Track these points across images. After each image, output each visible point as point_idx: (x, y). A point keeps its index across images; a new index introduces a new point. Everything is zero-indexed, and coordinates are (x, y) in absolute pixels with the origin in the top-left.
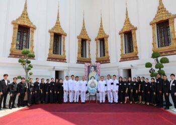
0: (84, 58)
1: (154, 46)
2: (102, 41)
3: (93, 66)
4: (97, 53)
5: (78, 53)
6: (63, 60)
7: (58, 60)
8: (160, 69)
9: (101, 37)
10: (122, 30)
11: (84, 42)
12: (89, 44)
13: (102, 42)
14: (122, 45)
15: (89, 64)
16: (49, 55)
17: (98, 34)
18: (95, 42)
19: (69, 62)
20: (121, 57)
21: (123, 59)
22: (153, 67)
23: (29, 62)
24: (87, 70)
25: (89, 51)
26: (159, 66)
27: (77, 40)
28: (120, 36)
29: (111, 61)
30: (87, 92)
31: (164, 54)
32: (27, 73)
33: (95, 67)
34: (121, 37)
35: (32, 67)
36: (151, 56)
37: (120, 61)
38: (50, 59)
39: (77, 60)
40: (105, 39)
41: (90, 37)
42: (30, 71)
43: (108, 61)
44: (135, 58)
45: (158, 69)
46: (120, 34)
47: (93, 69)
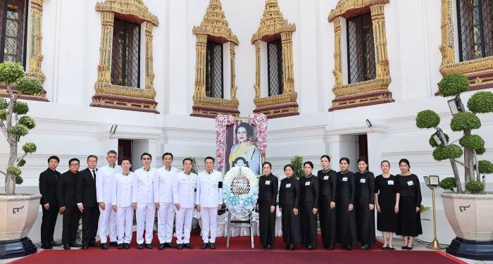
0: (217, 99)
1: (444, 57)
2: (275, 43)
3: (243, 125)
4: (258, 84)
5: (198, 83)
6: (147, 104)
7: (129, 105)
8: (467, 131)
9: (271, 31)
10: (339, 6)
11: (217, 49)
12: (233, 54)
13: (273, 48)
14: (337, 56)
15: (231, 118)
16: (98, 89)
17: (263, 22)
18: (253, 48)
19: (166, 112)
20: (334, 97)
21: (342, 102)
22: (445, 125)
23: (21, 109)
24: (223, 138)
25: (233, 76)
26: (464, 123)
27: (194, 40)
28: (332, 26)
29: (302, 109)
30: (222, 210)
31: (479, 82)
32: (13, 145)
33: (250, 129)
34: (337, 29)
35: (31, 126)
36: (436, 89)
37: (331, 110)
38: (102, 102)
39: (192, 104)
40: (283, 38)
41: (234, 32)
42: (24, 140)
43: (291, 110)
44: (381, 98)
45: (461, 134)
46: (331, 20)
47: (245, 135)
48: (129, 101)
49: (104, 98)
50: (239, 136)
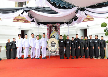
6: (28, 21)
7: (23, 21)
15: (51, 25)
24: (49, 30)
38: (16, 20)
44: (91, 19)
47: (54, 29)
48: (23, 20)
49: (16, 19)
50: (53, 29)
